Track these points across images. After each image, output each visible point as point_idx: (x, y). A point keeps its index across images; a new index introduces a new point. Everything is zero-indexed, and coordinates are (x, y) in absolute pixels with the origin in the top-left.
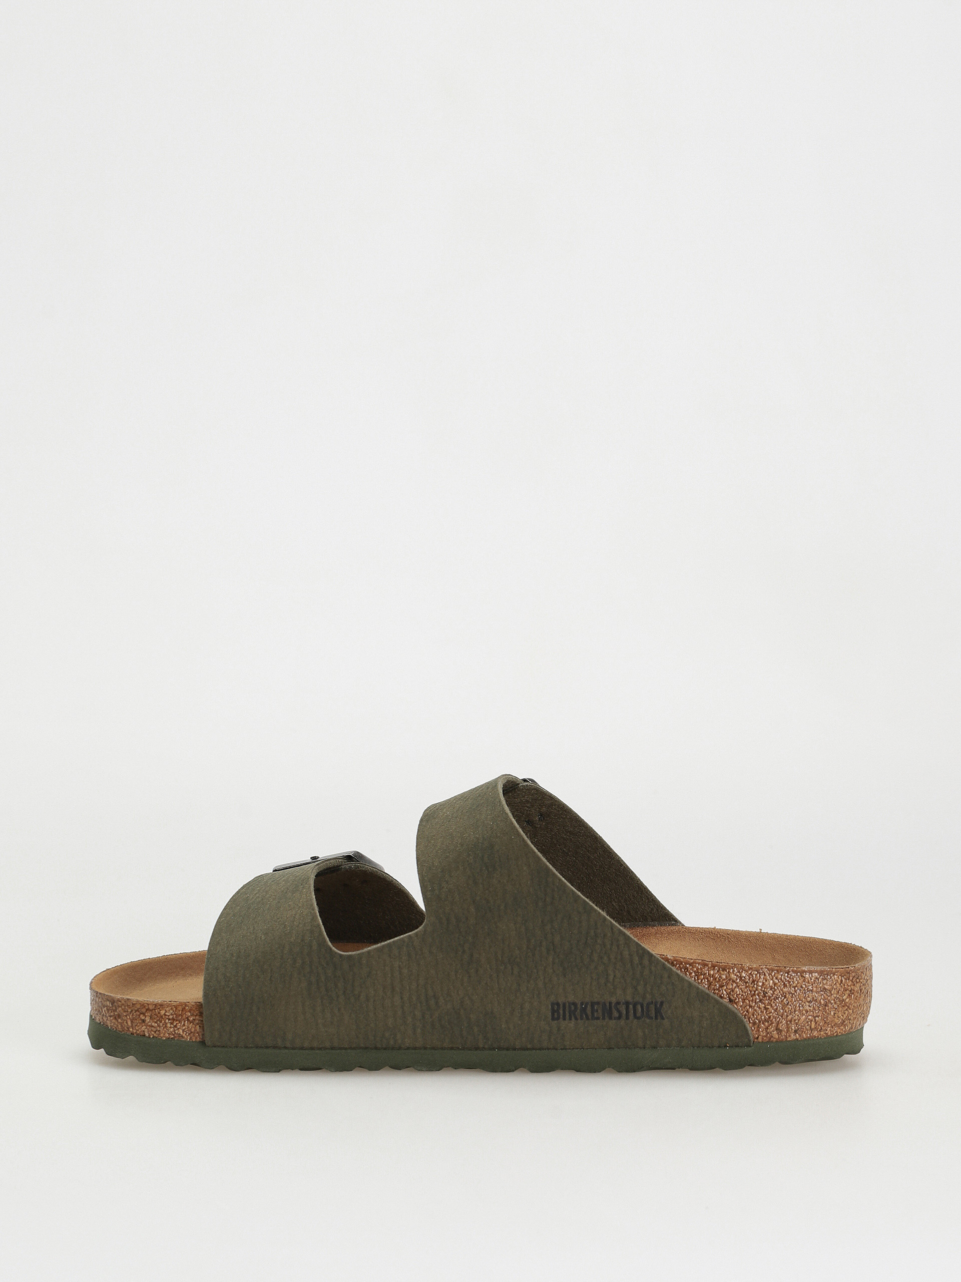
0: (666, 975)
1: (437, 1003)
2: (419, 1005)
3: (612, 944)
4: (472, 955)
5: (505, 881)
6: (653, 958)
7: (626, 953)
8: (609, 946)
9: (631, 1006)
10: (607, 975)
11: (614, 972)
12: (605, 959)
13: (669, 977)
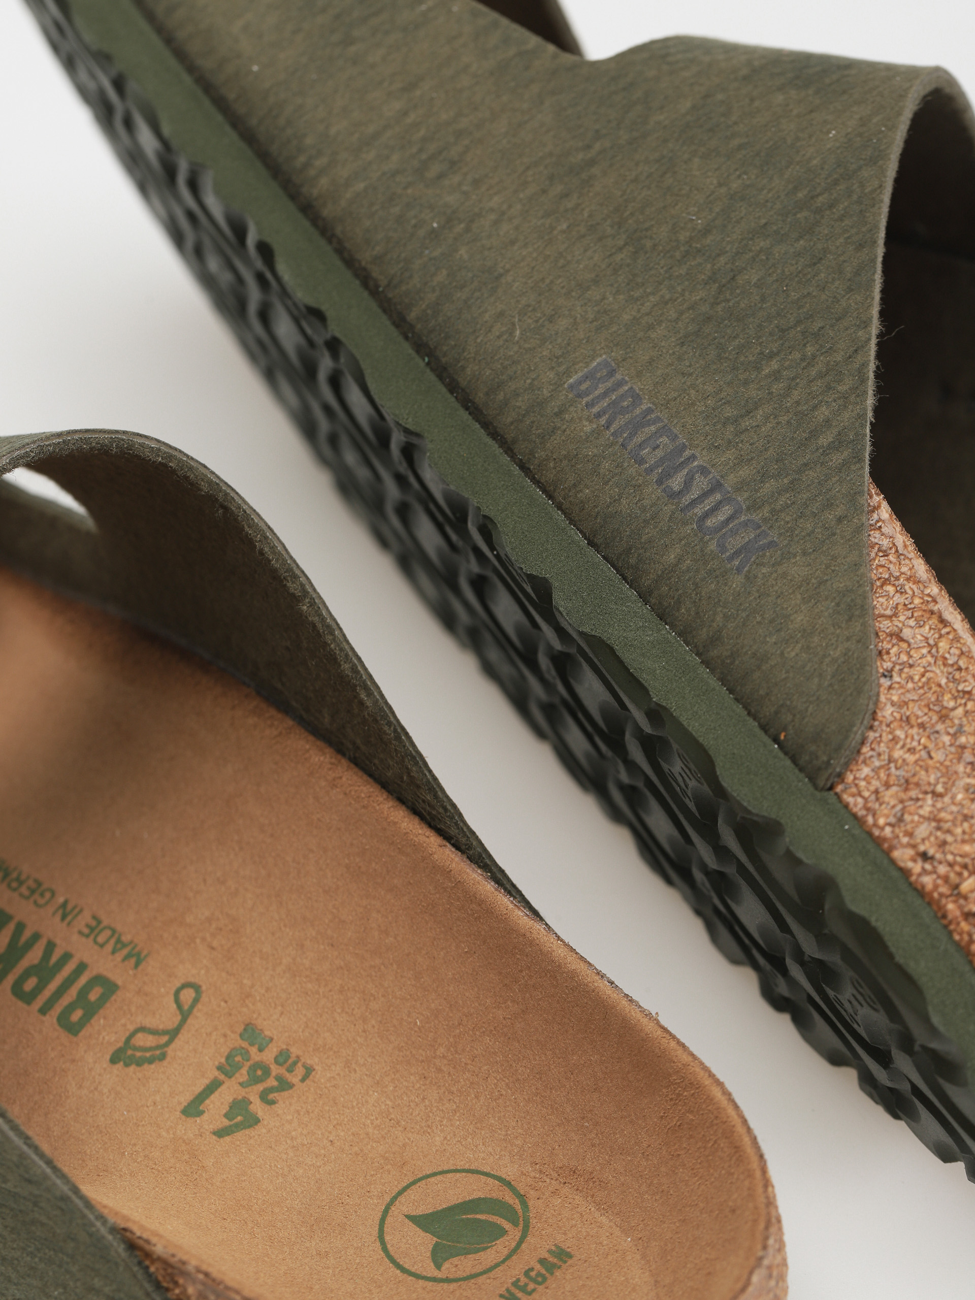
0: (839, 512)
1: (441, 176)
2: (414, 150)
3: (821, 375)
4: (592, 163)
5: (795, 112)
6: (858, 466)
7: (823, 412)
8: (813, 372)
9: (718, 496)
10: (749, 412)
11: (767, 418)
12: (778, 388)
13: (840, 520)
